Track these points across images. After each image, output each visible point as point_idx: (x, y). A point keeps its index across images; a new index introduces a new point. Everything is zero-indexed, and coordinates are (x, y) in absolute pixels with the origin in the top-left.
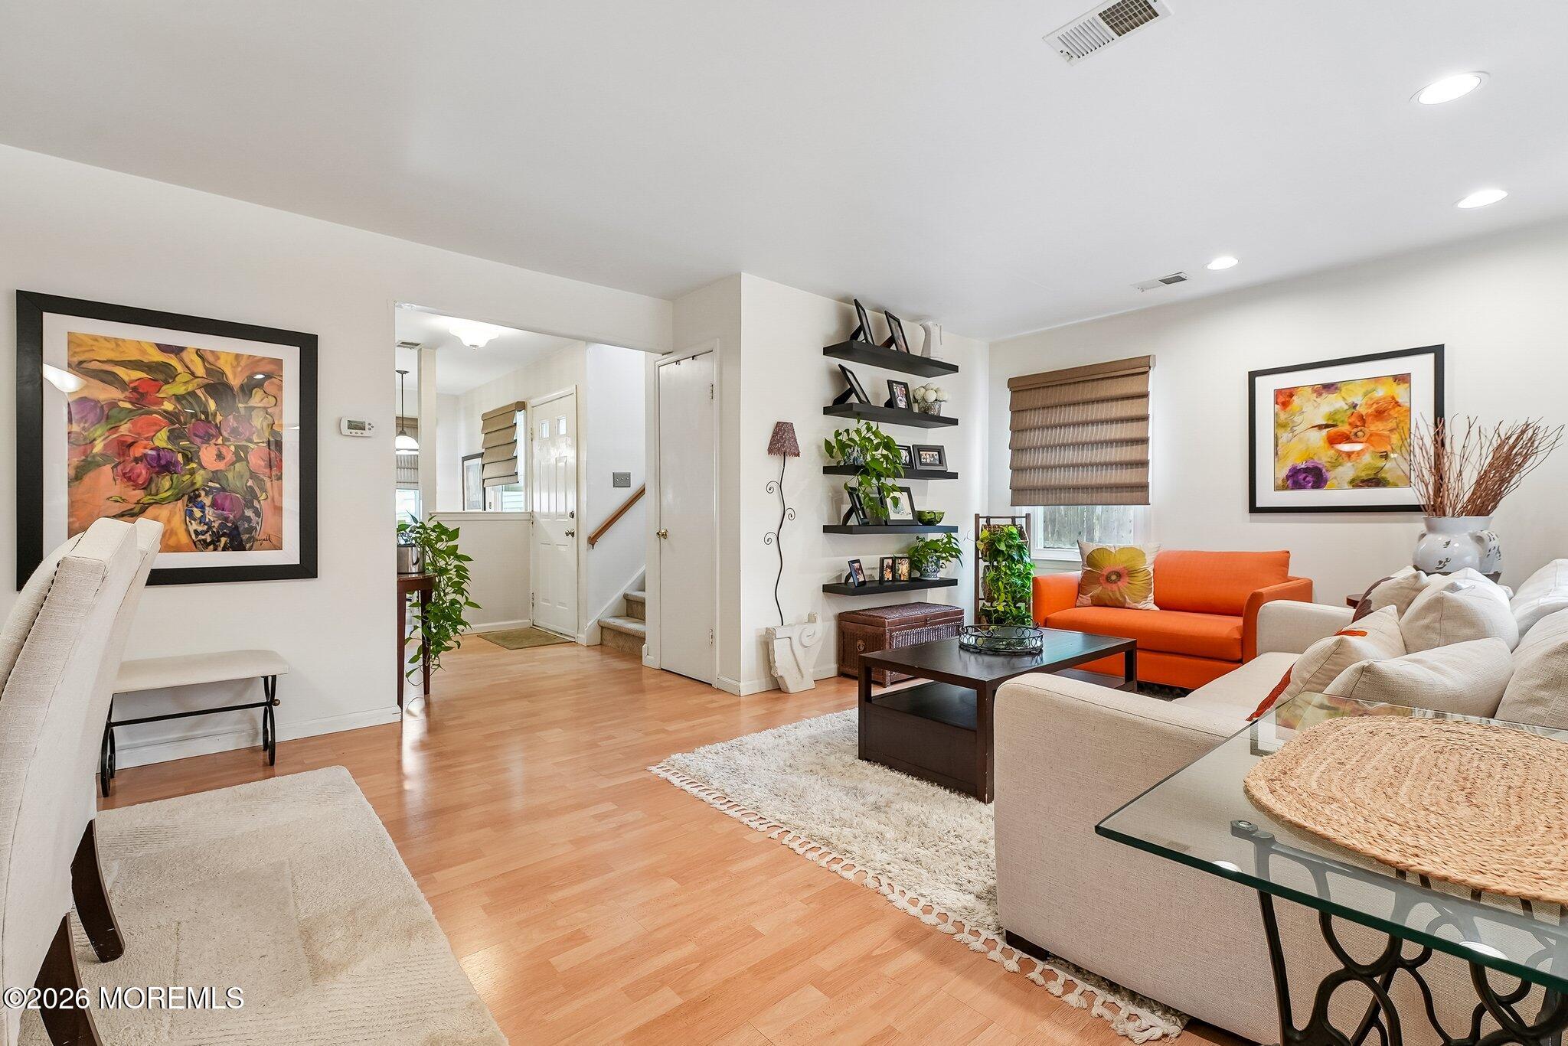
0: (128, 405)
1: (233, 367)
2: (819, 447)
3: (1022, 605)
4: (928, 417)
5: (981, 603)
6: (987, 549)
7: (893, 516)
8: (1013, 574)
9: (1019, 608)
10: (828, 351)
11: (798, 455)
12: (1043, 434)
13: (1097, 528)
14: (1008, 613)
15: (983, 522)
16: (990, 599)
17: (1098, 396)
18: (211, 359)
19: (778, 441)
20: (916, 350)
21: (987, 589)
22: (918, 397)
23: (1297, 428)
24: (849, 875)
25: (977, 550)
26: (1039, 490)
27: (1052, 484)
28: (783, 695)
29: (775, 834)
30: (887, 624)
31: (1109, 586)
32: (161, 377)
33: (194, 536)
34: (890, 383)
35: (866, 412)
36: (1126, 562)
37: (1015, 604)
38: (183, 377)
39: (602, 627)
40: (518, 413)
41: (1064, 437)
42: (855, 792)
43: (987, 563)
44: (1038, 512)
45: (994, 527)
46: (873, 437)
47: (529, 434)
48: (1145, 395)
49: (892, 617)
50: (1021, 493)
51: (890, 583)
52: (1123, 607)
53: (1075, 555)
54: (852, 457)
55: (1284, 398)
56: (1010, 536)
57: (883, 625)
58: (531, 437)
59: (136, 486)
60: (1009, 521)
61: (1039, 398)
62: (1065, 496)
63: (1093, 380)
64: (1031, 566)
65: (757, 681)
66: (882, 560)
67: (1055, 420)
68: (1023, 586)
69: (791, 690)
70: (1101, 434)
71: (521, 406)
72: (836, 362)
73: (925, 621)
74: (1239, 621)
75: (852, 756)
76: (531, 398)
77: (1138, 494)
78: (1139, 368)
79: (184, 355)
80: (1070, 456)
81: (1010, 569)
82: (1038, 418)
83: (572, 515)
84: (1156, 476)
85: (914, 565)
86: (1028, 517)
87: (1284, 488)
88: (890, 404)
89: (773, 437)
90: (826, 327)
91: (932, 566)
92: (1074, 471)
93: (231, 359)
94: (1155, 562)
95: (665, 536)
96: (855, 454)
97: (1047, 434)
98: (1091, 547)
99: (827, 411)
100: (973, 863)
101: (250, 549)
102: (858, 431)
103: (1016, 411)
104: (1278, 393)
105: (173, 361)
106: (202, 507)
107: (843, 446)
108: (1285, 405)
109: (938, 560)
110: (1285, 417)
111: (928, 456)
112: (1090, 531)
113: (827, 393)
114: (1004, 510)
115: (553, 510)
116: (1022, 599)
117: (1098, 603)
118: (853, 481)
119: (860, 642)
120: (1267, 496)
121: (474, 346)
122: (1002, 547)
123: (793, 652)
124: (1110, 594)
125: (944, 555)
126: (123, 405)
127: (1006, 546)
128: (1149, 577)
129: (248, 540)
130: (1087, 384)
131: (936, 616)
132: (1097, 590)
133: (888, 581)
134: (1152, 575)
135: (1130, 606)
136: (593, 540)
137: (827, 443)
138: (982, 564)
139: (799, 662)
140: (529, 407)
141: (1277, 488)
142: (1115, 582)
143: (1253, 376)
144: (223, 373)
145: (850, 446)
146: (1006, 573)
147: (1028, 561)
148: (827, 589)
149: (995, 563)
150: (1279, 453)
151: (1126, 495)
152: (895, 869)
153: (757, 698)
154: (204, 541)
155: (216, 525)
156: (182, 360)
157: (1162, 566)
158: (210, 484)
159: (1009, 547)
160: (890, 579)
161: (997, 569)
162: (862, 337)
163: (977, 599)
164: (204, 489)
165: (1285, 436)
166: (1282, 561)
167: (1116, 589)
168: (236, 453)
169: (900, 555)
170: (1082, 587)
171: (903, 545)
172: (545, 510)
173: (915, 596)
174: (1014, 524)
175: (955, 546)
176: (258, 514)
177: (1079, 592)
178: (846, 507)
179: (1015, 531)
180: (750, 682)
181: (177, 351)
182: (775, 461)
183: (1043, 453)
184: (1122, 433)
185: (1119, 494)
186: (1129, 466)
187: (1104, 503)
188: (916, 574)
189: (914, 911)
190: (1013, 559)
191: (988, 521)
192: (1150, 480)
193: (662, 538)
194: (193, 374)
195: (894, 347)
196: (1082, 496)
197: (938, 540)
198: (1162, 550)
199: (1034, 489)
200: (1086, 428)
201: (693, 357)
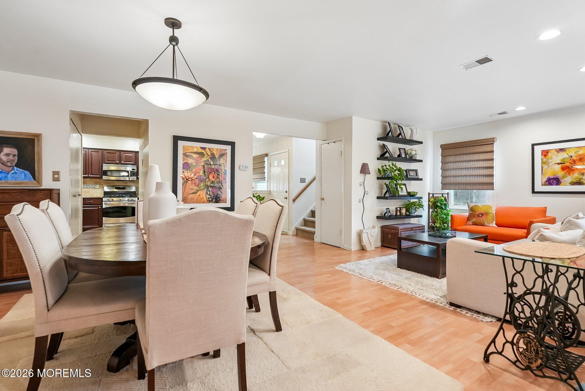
0: (195, 164)
1: (217, 152)
2: (376, 171)
3: (446, 225)
4: (412, 159)
5: (430, 224)
6: (433, 205)
7: (400, 194)
8: (443, 214)
9: (445, 226)
10: (378, 139)
11: (370, 174)
12: (454, 165)
13: (474, 197)
14: (441, 227)
15: (431, 195)
16: (434, 222)
17: (475, 151)
18: (212, 150)
19: (364, 170)
20: (408, 138)
21: (433, 219)
22: (409, 153)
23: (549, 164)
24: (404, 292)
25: (429, 205)
26: (452, 184)
27: (457, 182)
28: (365, 251)
29: (379, 283)
30: (399, 229)
31: (479, 218)
32: (201, 156)
33: (207, 199)
34: (399, 149)
35: (391, 158)
36: (485, 210)
37: (443, 224)
38: (206, 156)
39: (297, 229)
40: (265, 157)
41: (462, 166)
42: (399, 275)
43: (433, 210)
44: (452, 192)
45: (435, 197)
46: (394, 167)
47: (269, 165)
48: (493, 152)
49: (401, 227)
50: (445, 185)
51: (399, 216)
52: (484, 226)
53: (466, 207)
54: (387, 174)
55: (545, 153)
56: (441, 200)
57: (398, 230)
58: (270, 166)
59: (196, 186)
60: (441, 195)
61: (453, 151)
62: (462, 187)
63: (473, 146)
64: (449, 211)
65: (356, 247)
66: (396, 208)
67: (458, 160)
68: (446, 218)
69: (368, 250)
70: (476, 165)
71: (267, 155)
72: (382, 142)
73: (412, 229)
74: (526, 231)
75: (395, 267)
76: (270, 153)
77: (490, 186)
78: (490, 142)
79: (206, 149)
80: (464, 172)
81: (442, 212)
82: (452, 159)
83: (286, 192)
84: (496, 180)
85: (407, 210)
86: (448, 194)
87: (545, 185)
88: (399, 156)
89: (362, 168)
90: (378, 131)
91: (413, 210)
92: (465, 178)
93: (216, 150)
94: (496, 210)
95: (323, 199)
96: (388, 173)
97: (455, 165)
98: (472, 205)
99: (378, 159)
100: (438, 291)
101: (219, 203)
102: (389, 166)
103: (443, 156)
104: (543, 151)
105: (203, 151)
106: (210, 191)
107: (384, 171)
108: (545, 156)
109: (415, 208)
110: (546, 160)
111: (412, 173)
112: (471, 198)
113: (378, 153)
114: (438, 191)
115: (278, 190)
116: (445, 223)
117: (475, 224)
118: (387, 182)
119: (389, 235)
120: (539, 187)
121: (260, 138)
122: (439, 204)
123: (368, 238)
124: (479, 221)
125: (418, 207)
126: (194, 164)
127: (440, 204)
128: (493, 215)
129: (219, 200)
130: (470, 147)
131: (415, 227)
132: (474, 220)
133: (398, 215)
134: (495, 215)
135: (487, 225)
136: (294, 200)
137: (379, 170)
138: (431, 210)
139: (370, 241)
140: (269, 155)
141: (542, 185)
142: (481, 217)
143: (533, 145)
144: (214, 154)
145: (387, 171)
146: (440, 213)
147: (448, 209)
148: (378, 217)
149: (436, 210)
150: (543, 172)
151: (485, 187)
152: (416, 291)
153: (356, 252)
154: (210, 200)
155: (212, 196)
156: (206, 151)
157: (499, 213)
158: (211, 185)
159: (441, 204)
160: (399, 215)
161: (436, 212)
162: (390, 134)
163: (429, 222)
164: (210, 186)
165: (545, 167)
166: (544, 211)
167: (481, 219)
168: (217, 176)
169: (402, 207)
170: (468, 219)
171: (403, 203)
172: (275, 190)
173: (407, 221)
174: (443, 196)
175: (422, 204)
176: (221, 193)
177: (467, 220)
178: (385, 191)
179: (443, 199)
180: (354, 247)
181: (204, 148)
182: (362, 176)
183: (454, 171)
184: (483, 165)
185: (482, 186)
186: (487, 176)
187: (477, 189)
188: (408, 213)
189: (423, 299)
190: (443, 209)
191: (433, 195)
192: (494, 181)
193: (322, 200)
194: (208, 155)
195: (400, 137)
196: (468, 187)
197: (415, 202)
198: (499, 206)
199: (450, 184)
200: (470, 163)
201: (334, 142)
